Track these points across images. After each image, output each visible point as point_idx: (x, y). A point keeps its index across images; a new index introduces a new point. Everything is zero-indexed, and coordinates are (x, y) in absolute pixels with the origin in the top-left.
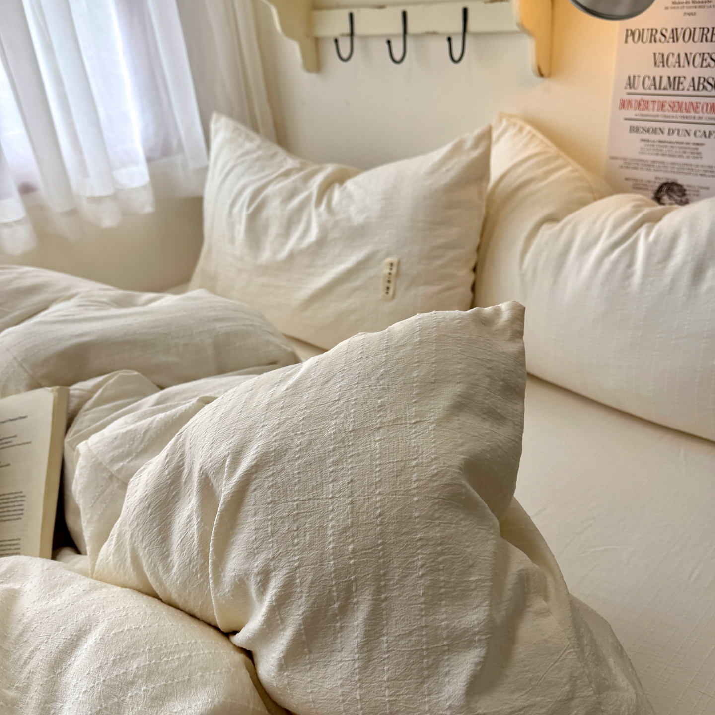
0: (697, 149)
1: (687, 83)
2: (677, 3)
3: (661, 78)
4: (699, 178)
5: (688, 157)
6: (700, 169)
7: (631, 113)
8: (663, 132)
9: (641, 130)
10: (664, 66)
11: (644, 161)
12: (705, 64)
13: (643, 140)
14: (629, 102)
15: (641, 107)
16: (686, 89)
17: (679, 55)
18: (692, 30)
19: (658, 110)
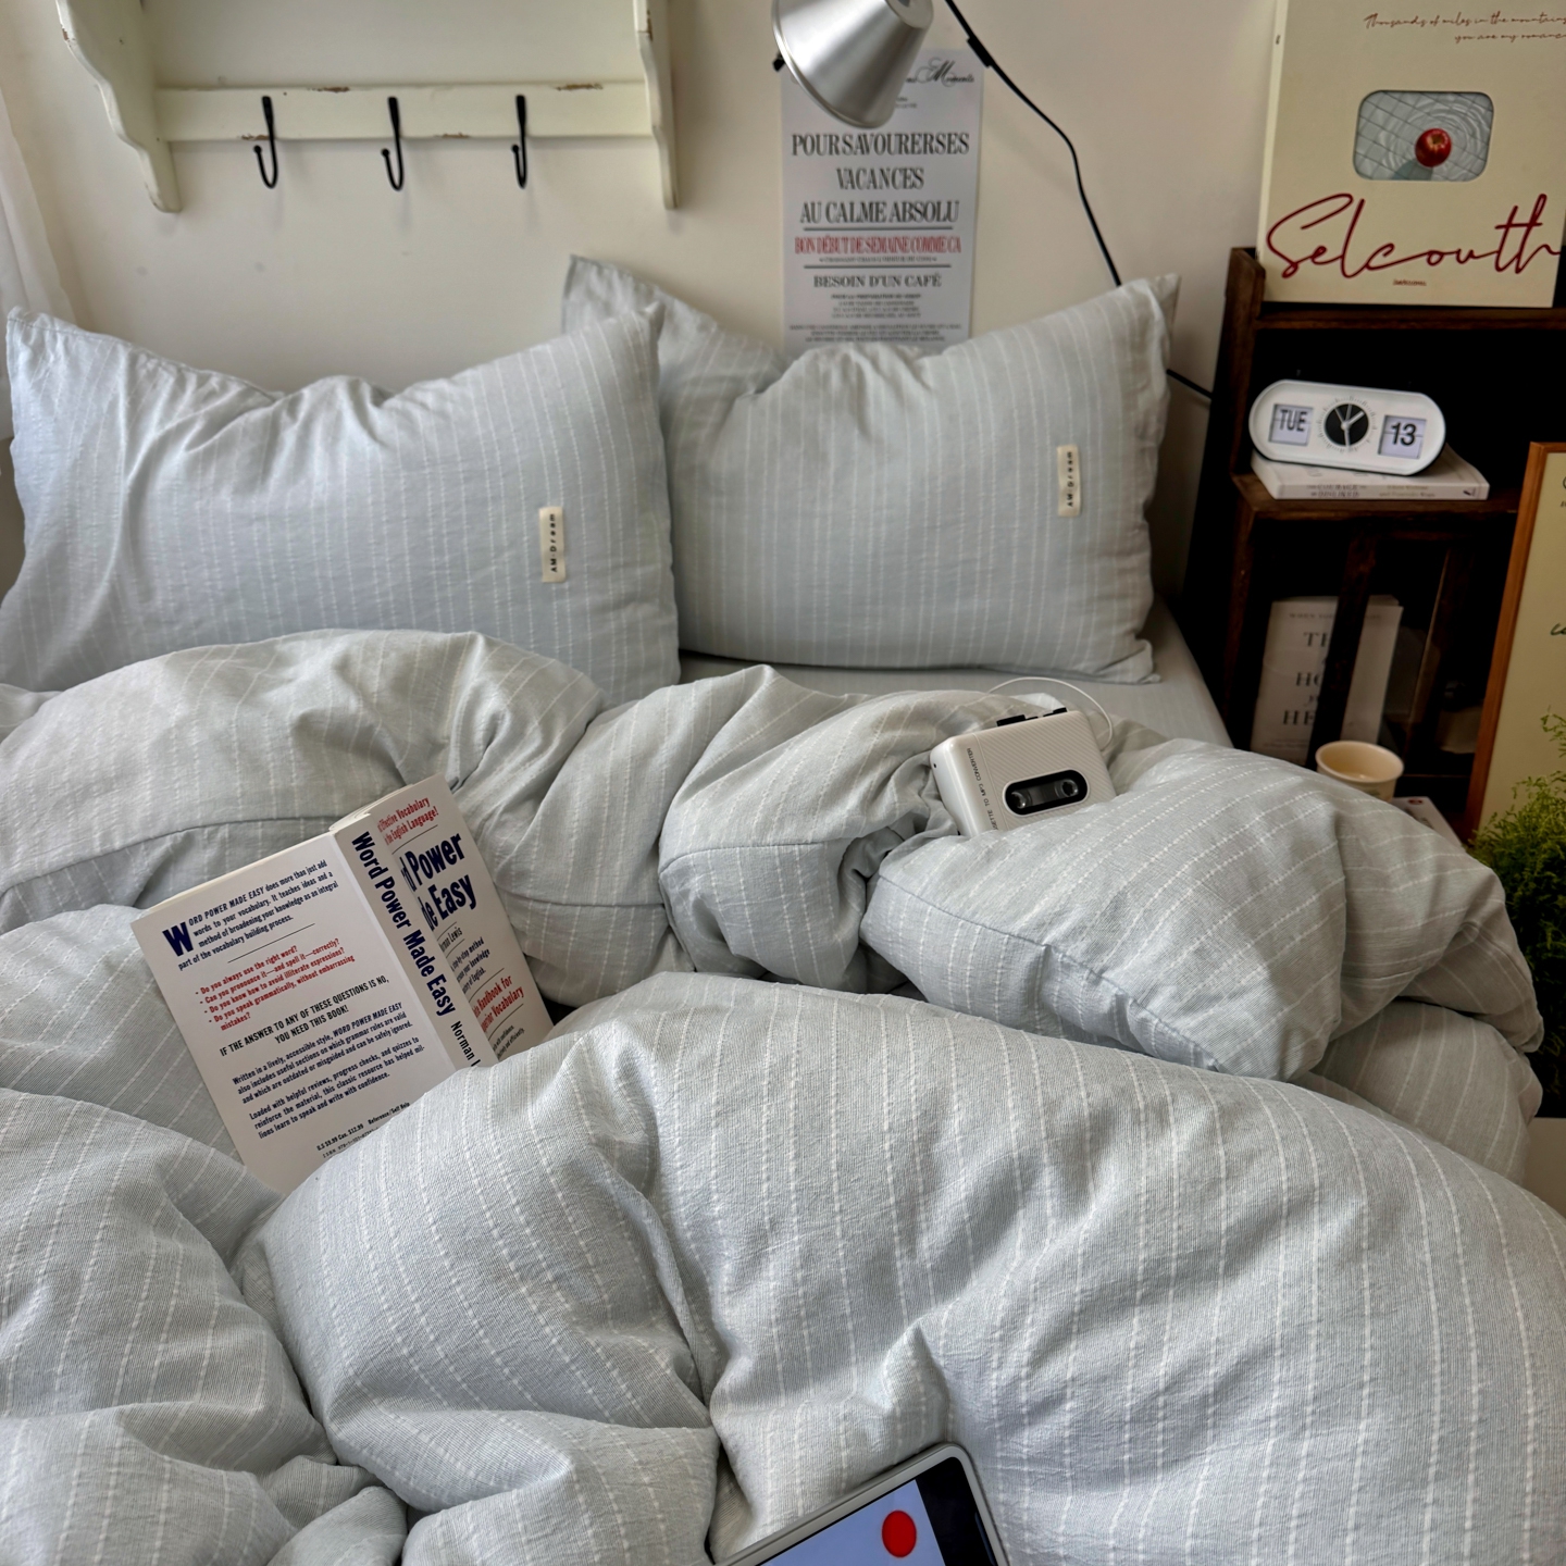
0: (911, 303)
1: (888, 211)
3: (852, 205)
5: (901, 316)
7: (814, 258)
8: (862, 283)
9: (831, 281)
10: (853, 187)
11: (841, 327)
12: (908, 183)
13: (835, 296)
14: (810, 241)
15: (828, 248)
16: (888, 219)
17: (872, 172)
19: (852, 251)
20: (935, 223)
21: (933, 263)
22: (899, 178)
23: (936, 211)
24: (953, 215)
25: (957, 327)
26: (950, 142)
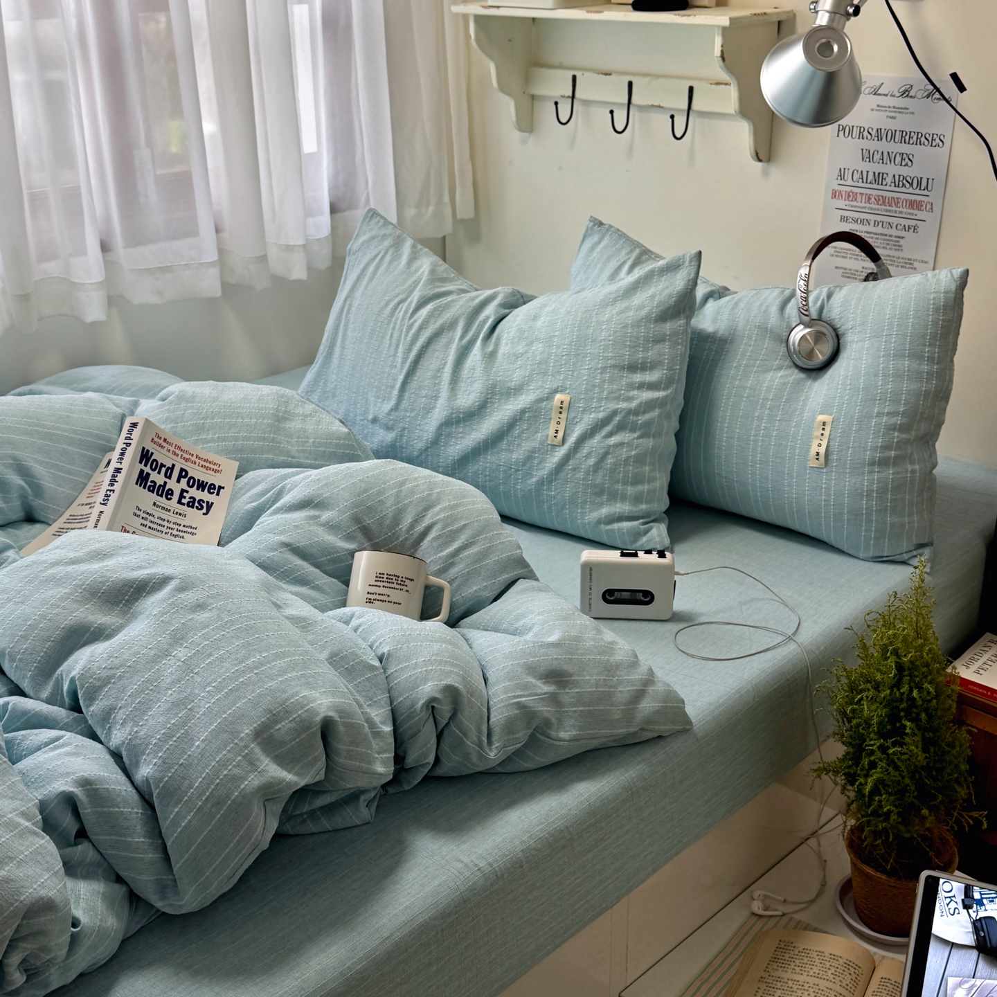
0: (898, 242)
1: (889, 180)
2: (881, 107)
3: (868, 172)
4: (900, 268)
5: (890, 249)
6: (902, 261)
7: (841, 203)
8: (869, 224)
9: (851, 220)
10: (870, 161)
12: (903, 164)
14: (840, 192)
15: (850, 199)
16: (888, 184)
17: (882, 153)
18: (894, 132)
19: (865, 203)
20: (917, 191)
21: (914, 217)
22: (898, 159)
23: (919, 183)
24: (929, 189)
25: (926, 262)
26: (932, 139)
